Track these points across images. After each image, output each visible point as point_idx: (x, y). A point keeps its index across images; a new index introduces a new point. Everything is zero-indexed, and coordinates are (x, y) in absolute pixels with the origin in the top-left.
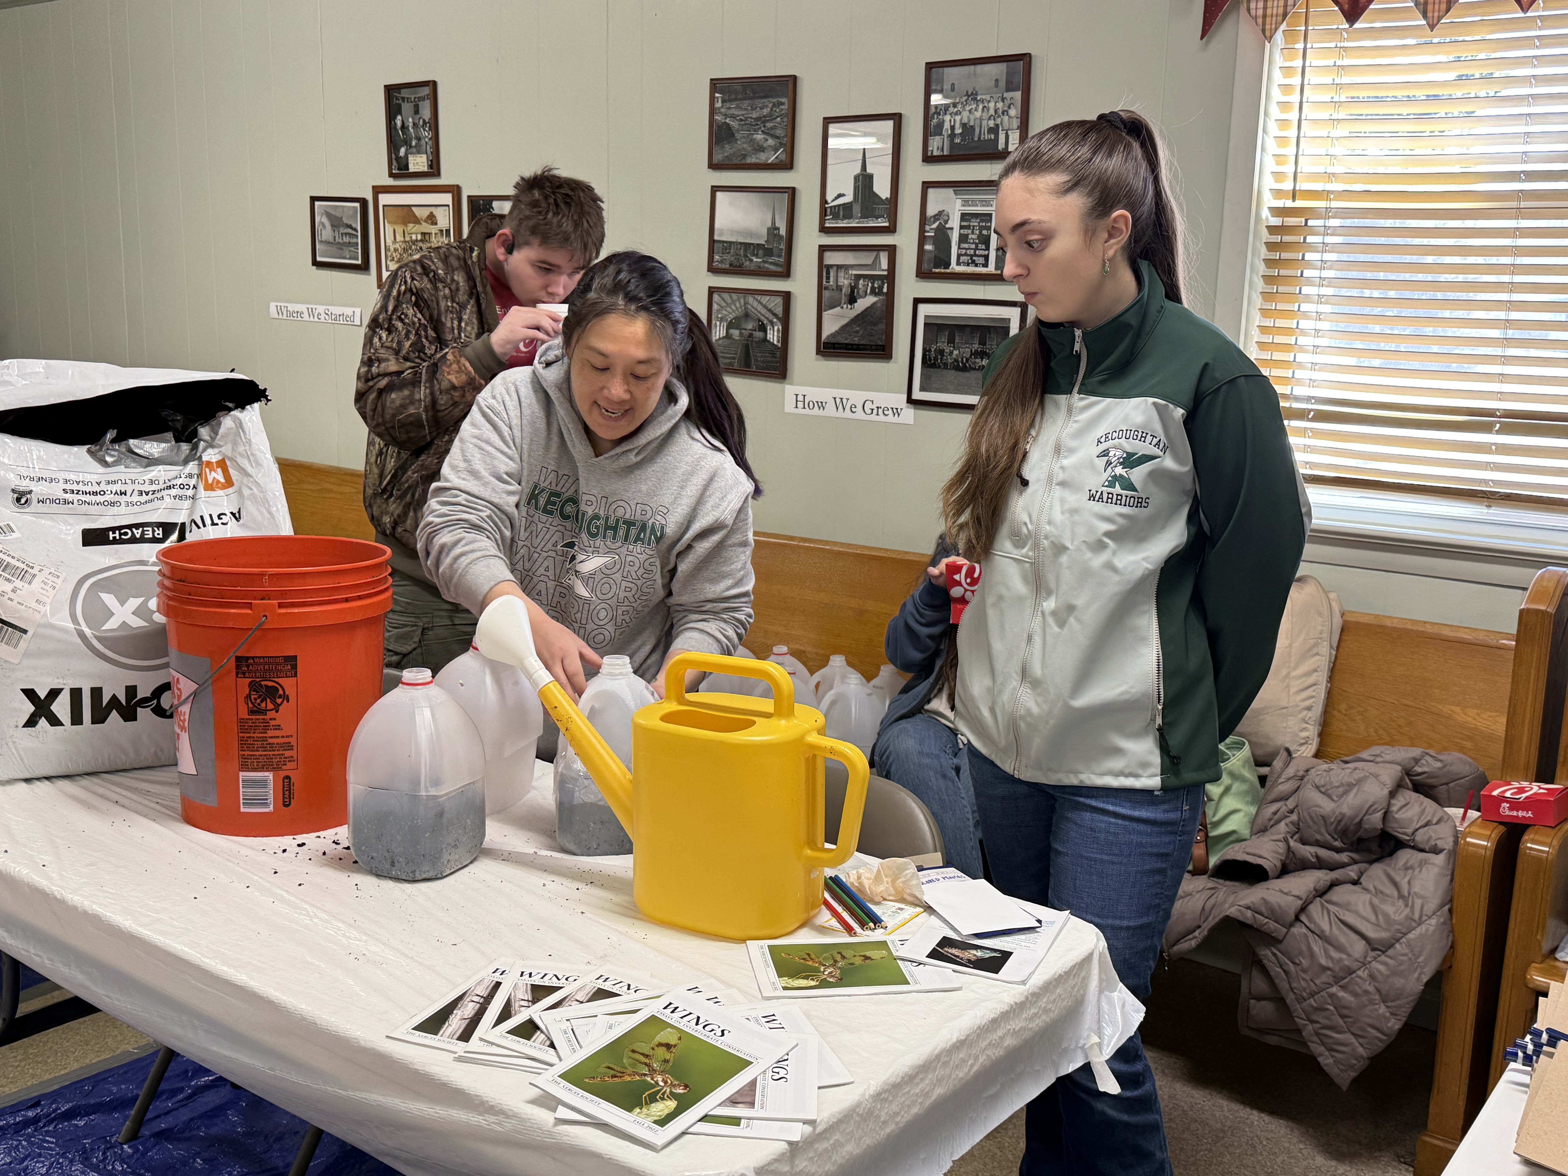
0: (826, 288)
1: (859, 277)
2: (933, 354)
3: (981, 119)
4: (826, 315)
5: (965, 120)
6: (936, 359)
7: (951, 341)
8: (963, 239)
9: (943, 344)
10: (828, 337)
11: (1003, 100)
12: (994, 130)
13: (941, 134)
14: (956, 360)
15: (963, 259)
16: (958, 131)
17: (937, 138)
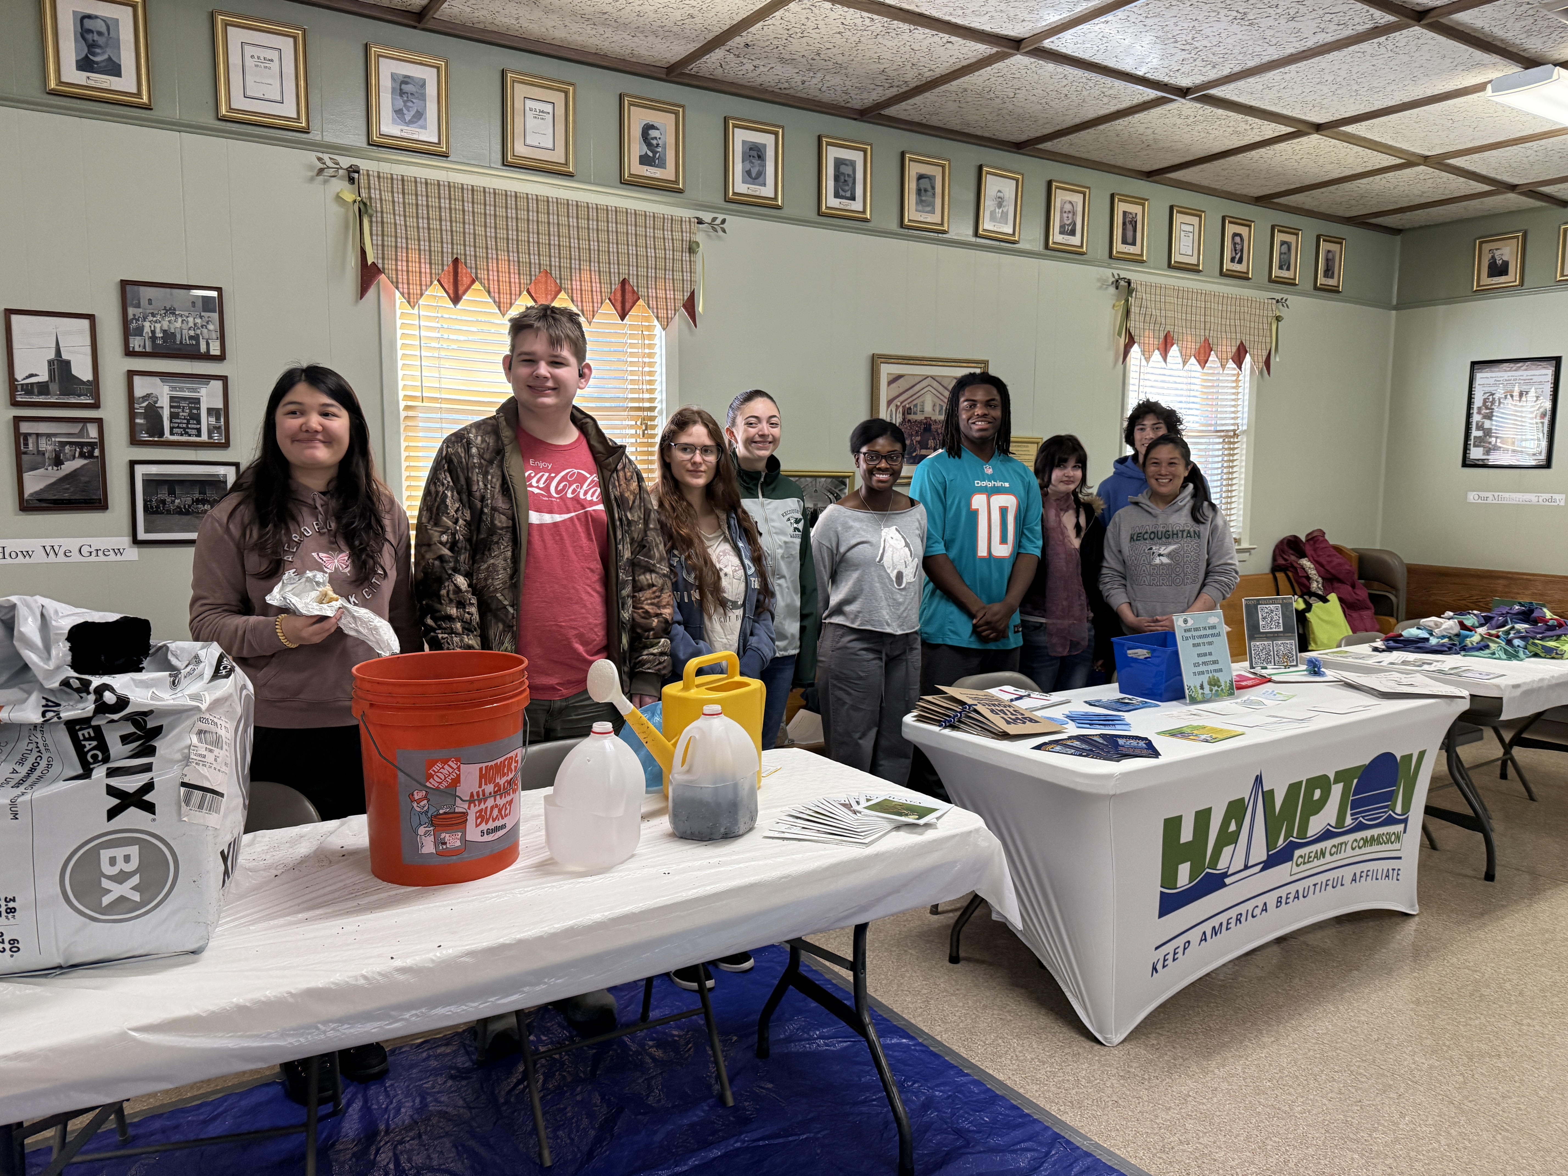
0: (25, 453)
1: (63, 444)
2: (154, 504)
3: (181, 329)
4: (27, 476)
5: (165, 327)
6: (157, 507)
7: (172, 492)
8: (173, 416)
9: (163, 494)
10: (31, 495)
11: (201, 317)
12: (196, 338)
13: (141, 335)
14: (178, 507)
15: (175, 430)
16: (159, 334)
17: (138, 338)
